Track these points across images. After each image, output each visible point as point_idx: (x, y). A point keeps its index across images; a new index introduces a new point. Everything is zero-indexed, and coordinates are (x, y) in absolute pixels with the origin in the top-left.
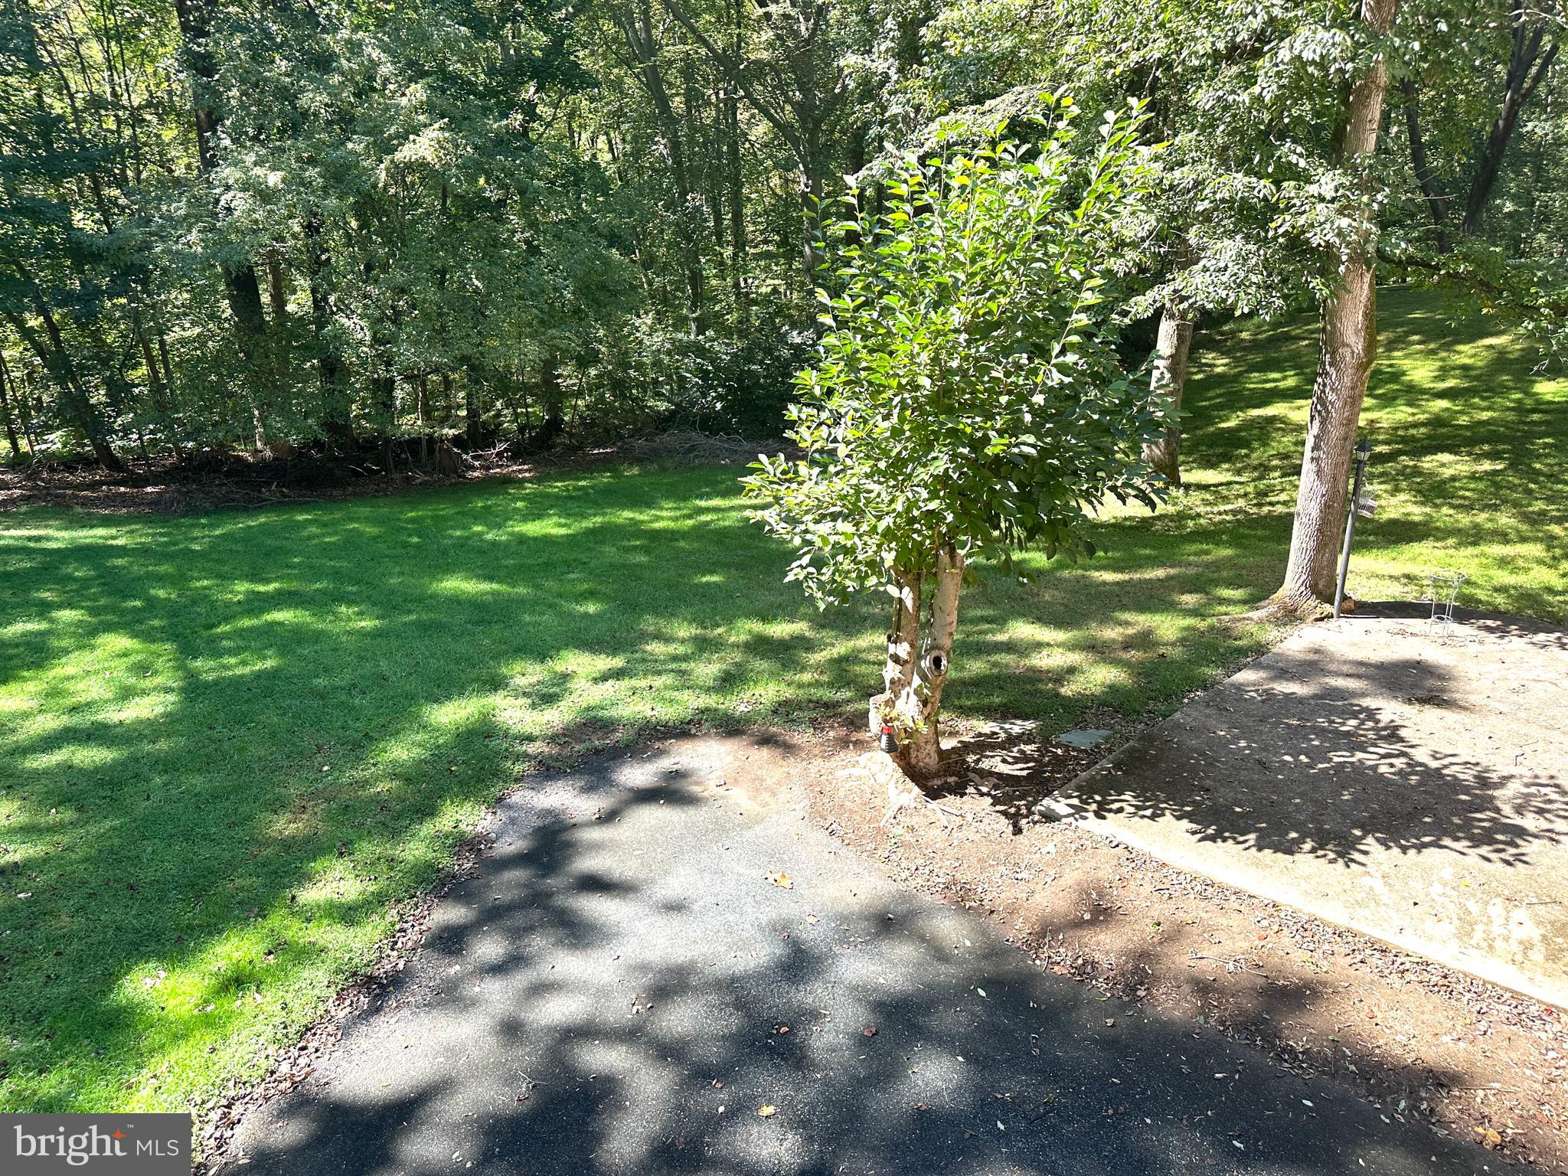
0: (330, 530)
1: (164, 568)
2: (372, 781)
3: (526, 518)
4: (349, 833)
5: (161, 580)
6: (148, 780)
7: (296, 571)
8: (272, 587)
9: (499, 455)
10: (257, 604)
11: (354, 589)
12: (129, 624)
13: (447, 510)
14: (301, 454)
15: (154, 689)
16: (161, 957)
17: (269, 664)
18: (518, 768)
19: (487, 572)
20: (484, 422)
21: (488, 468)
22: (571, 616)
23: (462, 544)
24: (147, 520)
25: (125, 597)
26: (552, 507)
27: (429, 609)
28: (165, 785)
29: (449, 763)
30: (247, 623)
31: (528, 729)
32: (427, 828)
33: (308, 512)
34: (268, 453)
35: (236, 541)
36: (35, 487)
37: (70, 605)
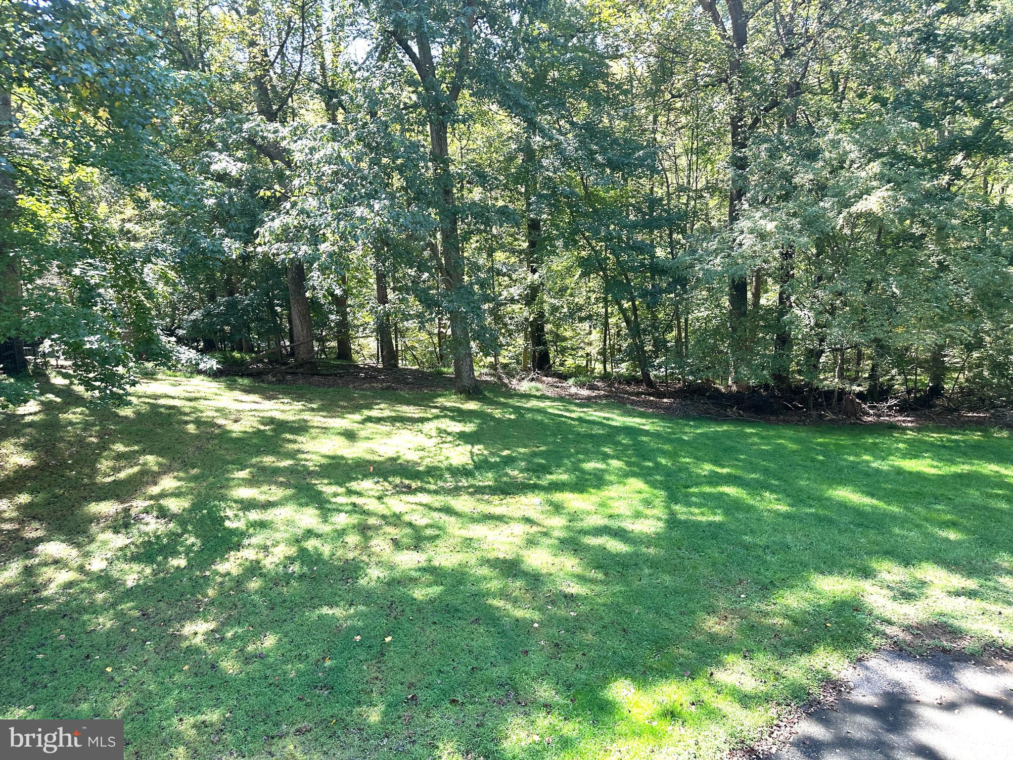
0: (766, 442)
1: (666, 447)
2: (771, 614)
3: (904, 456)
4: (751, 643)
5: (664, 453)
6: (642, 570)
7: (740, 464)
8: (725, 471)
9: (890, 408)
10: (715, 479)
11: (777, 483)
12: (645, 475)
13: (845, 440)
14: (754, 391)
15: (653, 516)
16: (634, 679)
17: (718, 518)
18: (877, 641)
19: (870, 490)
20: (882, 384)
21: (879, 416)
22: (936, 539)
23: (853, 466)
24: (662, 418)
25: (645, 459)
26: (927, 451)
27: (825, 507)
28: (650, 575)
29: (826, 620)
30: (708, 489)
31: (888, 615)
32: (804, 661)
33: (753, 428)
34: (734, 388)
35: (708, 438)
36: (611, 391)
37: (618, 458)
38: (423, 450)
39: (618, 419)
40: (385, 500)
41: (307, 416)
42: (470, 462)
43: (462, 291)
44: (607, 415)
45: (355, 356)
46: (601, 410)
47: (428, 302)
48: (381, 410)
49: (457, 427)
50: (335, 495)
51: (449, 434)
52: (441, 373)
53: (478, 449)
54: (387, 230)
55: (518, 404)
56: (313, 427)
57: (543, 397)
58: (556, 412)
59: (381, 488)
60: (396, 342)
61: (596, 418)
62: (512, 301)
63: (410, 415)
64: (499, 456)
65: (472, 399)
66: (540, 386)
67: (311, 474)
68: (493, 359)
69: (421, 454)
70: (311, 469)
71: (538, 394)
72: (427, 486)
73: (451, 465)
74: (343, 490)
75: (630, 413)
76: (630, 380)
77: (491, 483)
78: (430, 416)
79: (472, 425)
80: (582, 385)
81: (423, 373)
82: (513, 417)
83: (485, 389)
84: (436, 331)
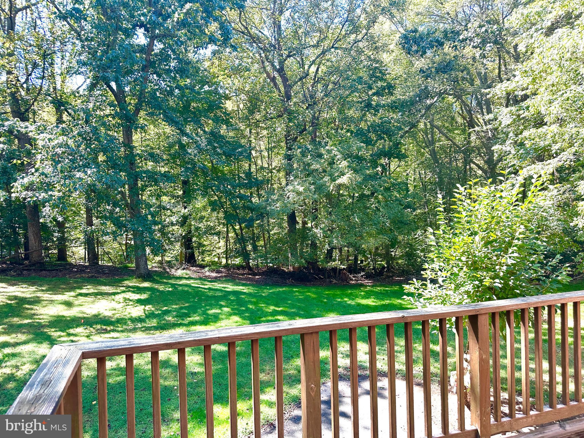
0: (302, 294)
1: (254, 300)
2: (289, 370)
3: (363, 298)
5: (252, 303)
7: (288, 306)
8: (280, 309)
9: (362, 276)
11: (302, 313)
12: (240, 313)
13: (338, 292)
16: (222, 403)
21: (357, 281)
23: (339, 303)
24: (254, 286)
25: (241, 307)
26: (373, 295)
33: (297, 288)
34: (291, 270)
35: (274, 294)
36: (229, 273)
37: (227, 307)
38: (115, 310)
39: (230, 287)
40: (91, 337)
41: (39, 294)
42: (144, 314)
43: (140, 219)
44: (224, 286)
45: (69, 259)
46: (222, 283)
47: (119, 225)
48: (89, 289)
49: (136, 297)
50: (60, 337)
51: (131, 301)
52: (126, 267)
53: (149, 307)
54: (94, 185)
55: (175, 282)
56: (43, 300)
57: (190, 278)
58: (196, 285)
59: (88, 331)
60: (98, 249)
61: (219, 288)
62: (172, 224)
63: (106, 291)
64: (161, 310)
65: (146, 281)
66: (188, 272)
67: (43, 326)
68: (160, 259)
69: (114, 312)
70: (43, 324)
71: (187, 276)
72: (117, 329)
73: (132, 317)
74: (65, 334)
75: (238, 284)
76: (239, 267)
77: (155, 325)
78: (119, 291)
79: (145, 295)
80: (213, 271)
81: (115, 267)
82: (170, 289)
83: (155, 275)
84: (124, 242)
